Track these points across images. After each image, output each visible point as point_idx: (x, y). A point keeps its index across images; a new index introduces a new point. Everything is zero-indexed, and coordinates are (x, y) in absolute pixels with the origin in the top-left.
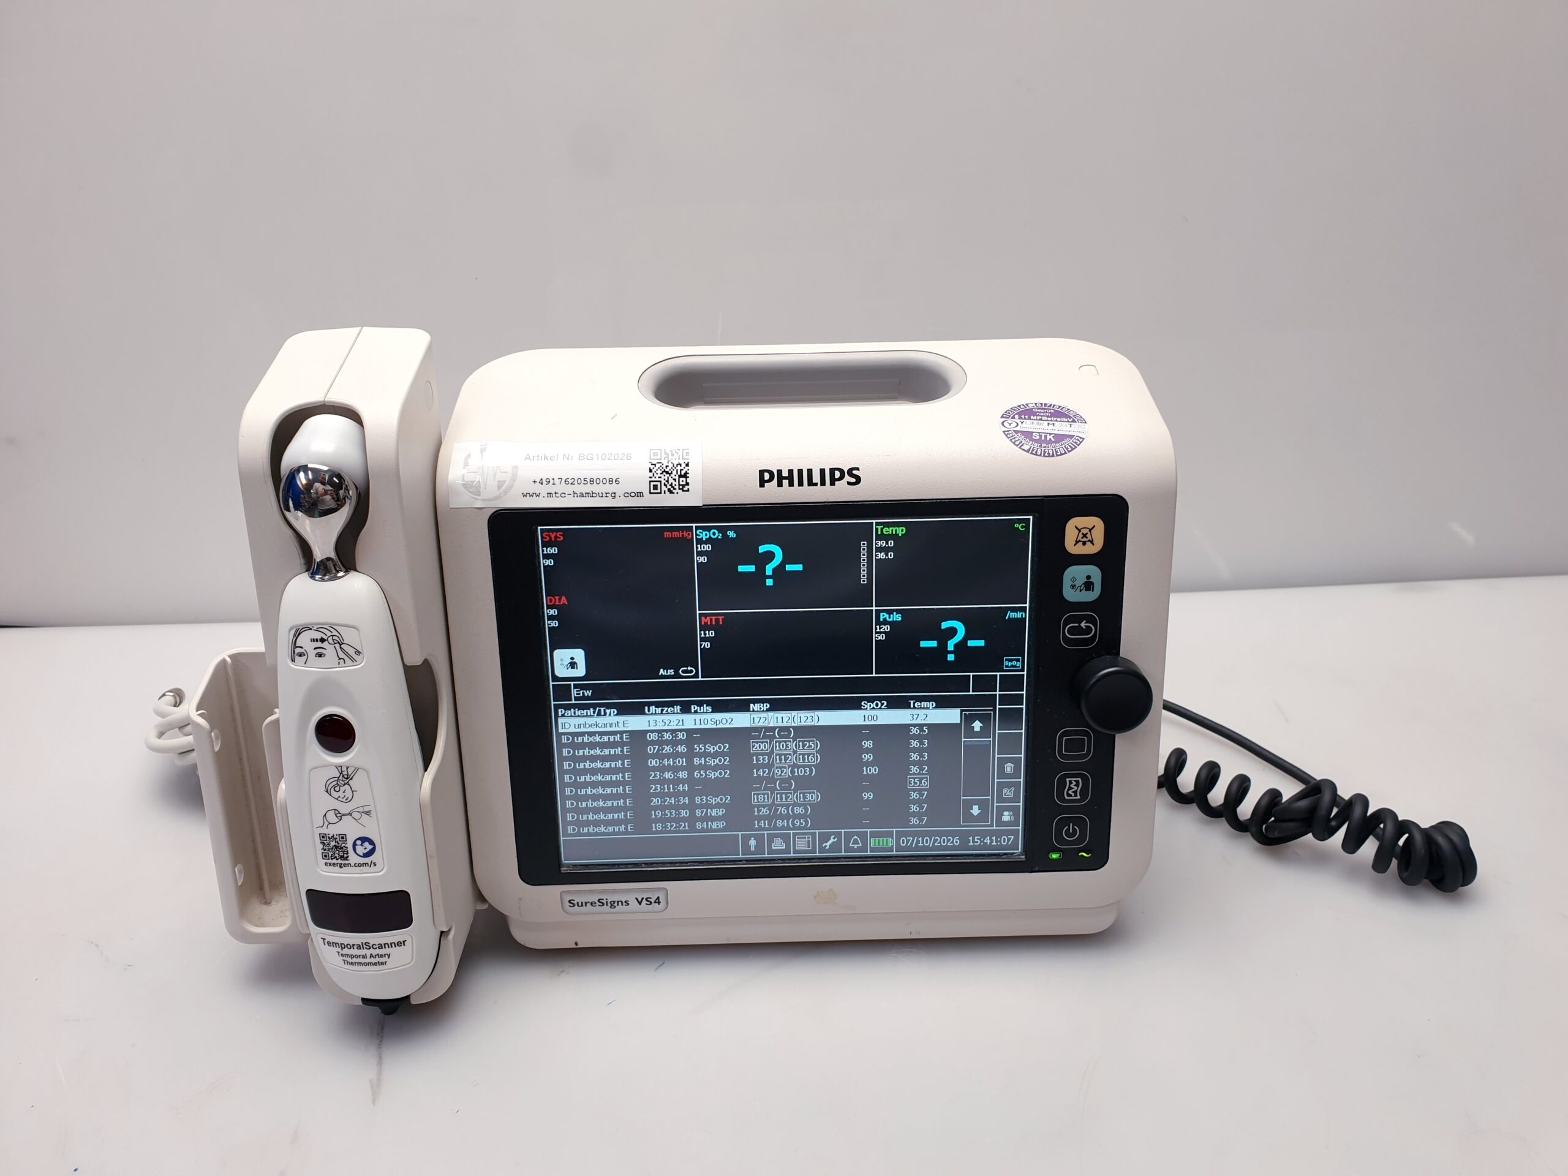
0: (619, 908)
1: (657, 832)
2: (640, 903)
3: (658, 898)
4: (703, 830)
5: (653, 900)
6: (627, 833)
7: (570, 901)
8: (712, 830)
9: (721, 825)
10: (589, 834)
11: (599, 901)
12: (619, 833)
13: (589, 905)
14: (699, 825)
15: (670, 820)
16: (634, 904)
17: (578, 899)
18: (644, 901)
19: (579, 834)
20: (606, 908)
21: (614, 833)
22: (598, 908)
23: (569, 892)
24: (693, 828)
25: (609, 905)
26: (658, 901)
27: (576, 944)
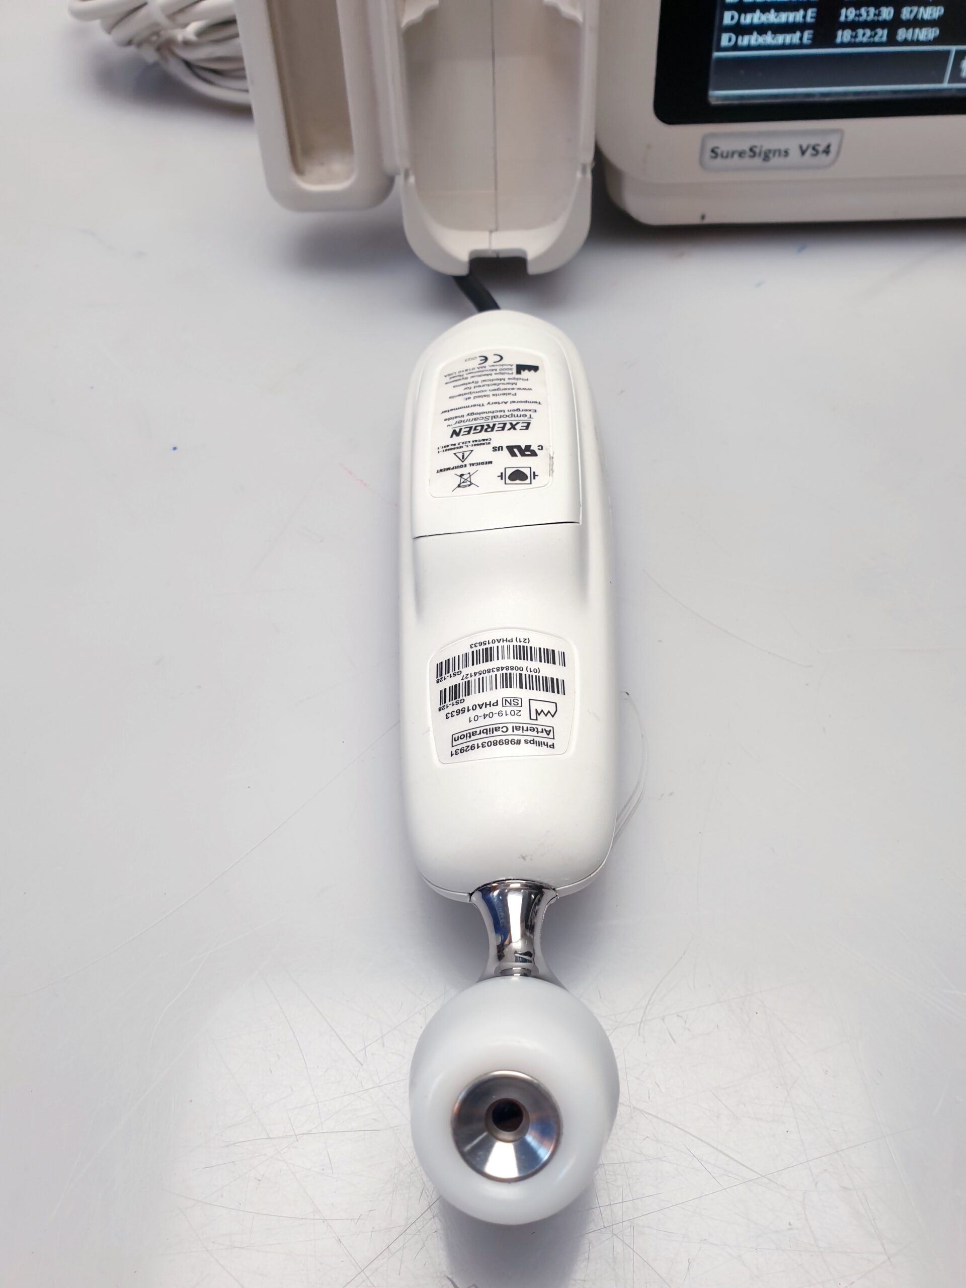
0: (775, 161)
1: (843, 45)
2: (803, 153)
3: (829, 146)
4: (906, 42)
5: (821, 149)
6: (801, 46)
7: (713, 151)
8: (918, 43)
9: (931, 33)
10: (749, 48)
11: (751, 150)
12: (791, 46)
13: (736, 156)
14: (902, 34)
15: (865, 25)
16: (795, 153)
17: (725, 146)
18: (810, 151)
19: (736, 47)
20: (757, 161)
21: (783, 47)
22: (747, 161)
23: (713, 135)
24: (892, 40)
25: (763, 156)
26: (827, 151)
27: (703, 217)
